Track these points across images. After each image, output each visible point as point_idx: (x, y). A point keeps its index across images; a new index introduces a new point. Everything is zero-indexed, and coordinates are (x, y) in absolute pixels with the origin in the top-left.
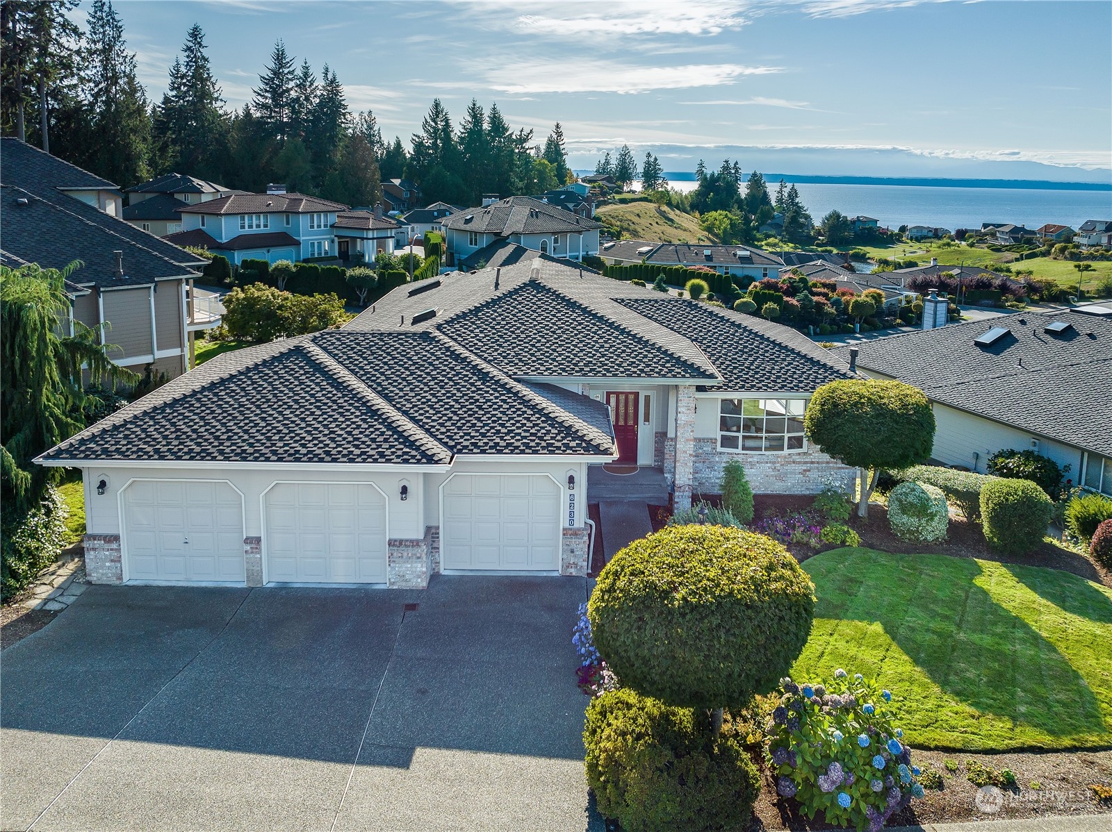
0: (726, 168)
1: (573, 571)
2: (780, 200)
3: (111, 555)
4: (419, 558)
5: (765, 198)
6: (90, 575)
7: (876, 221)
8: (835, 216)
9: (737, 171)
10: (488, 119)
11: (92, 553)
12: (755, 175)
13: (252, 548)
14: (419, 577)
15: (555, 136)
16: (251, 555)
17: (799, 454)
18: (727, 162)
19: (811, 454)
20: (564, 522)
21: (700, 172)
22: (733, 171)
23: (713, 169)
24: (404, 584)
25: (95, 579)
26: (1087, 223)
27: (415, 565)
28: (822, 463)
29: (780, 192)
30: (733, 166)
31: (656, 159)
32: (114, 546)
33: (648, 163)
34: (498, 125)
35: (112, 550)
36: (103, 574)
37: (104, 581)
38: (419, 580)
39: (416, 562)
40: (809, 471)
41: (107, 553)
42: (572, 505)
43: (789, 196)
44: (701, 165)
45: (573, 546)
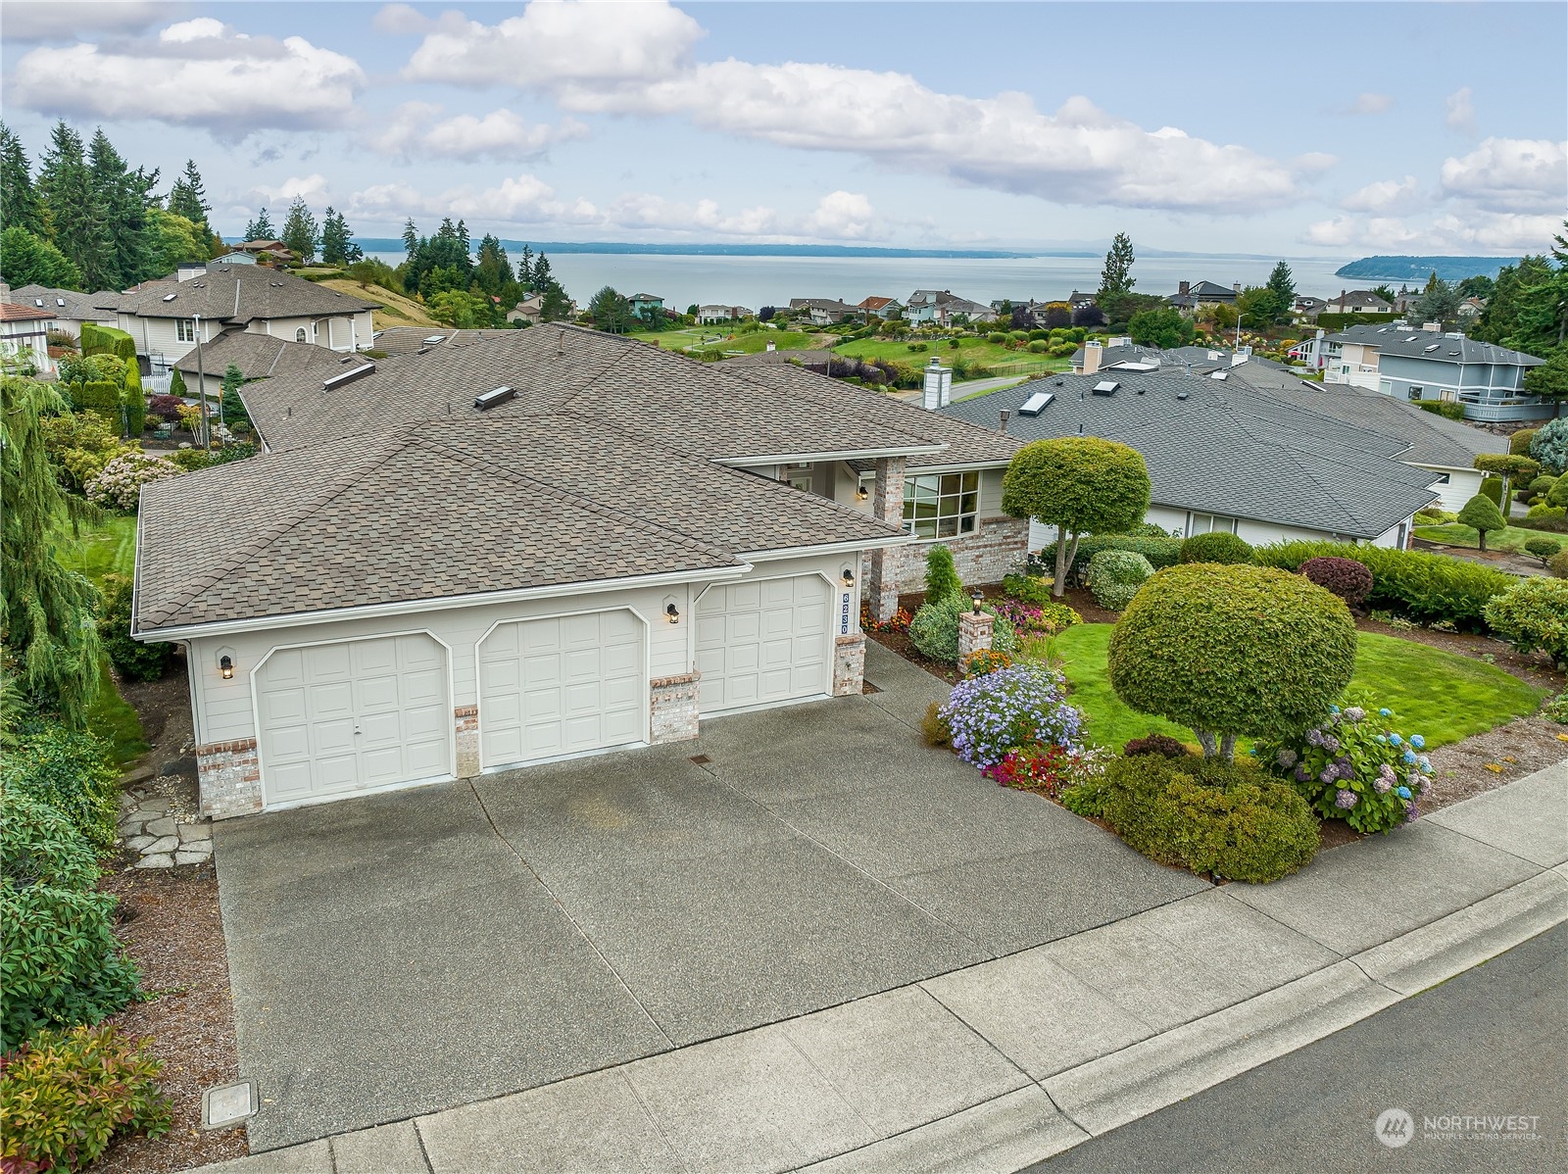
0: (447, 229)
1: (848, 690)
2: (525, 276)
3: (244, 770)
4: (690, 697)
5: (505, 272)
6: (208, 808)
7: (661, 300)
8: (608, 295)
9: (463, 234)
10: (90, 150)
11: (212, 772)
12: (487, 240)
13: (466, 722)
14: (689, 723)
15: (187, 181)
16: (466, 732)
17: (972, 538)
18: (447, 220)
19: (983, 537)
20: (836, 632)
21: (410, 237)
22: (458, 234)
23: (428, 231)
24: (671, 736)
25: (218, 812)
26: (915, 294)
27: (685, 708)
28: (995, 545)
29: (525, 263)
30: (456, 226)
31: (341, 217)
32: (250, 755)
33: (330, 224)
34: (107, 160)
35: (246, 762)
36: (230, 803)
37: (235, 812)
38: (690, 727)
39: (687, 704)
40: (981, 556)
41: (238, 768)
42: (845, 608)
43: (537, 268)
44: (410, 226)
45: (849, 659)
